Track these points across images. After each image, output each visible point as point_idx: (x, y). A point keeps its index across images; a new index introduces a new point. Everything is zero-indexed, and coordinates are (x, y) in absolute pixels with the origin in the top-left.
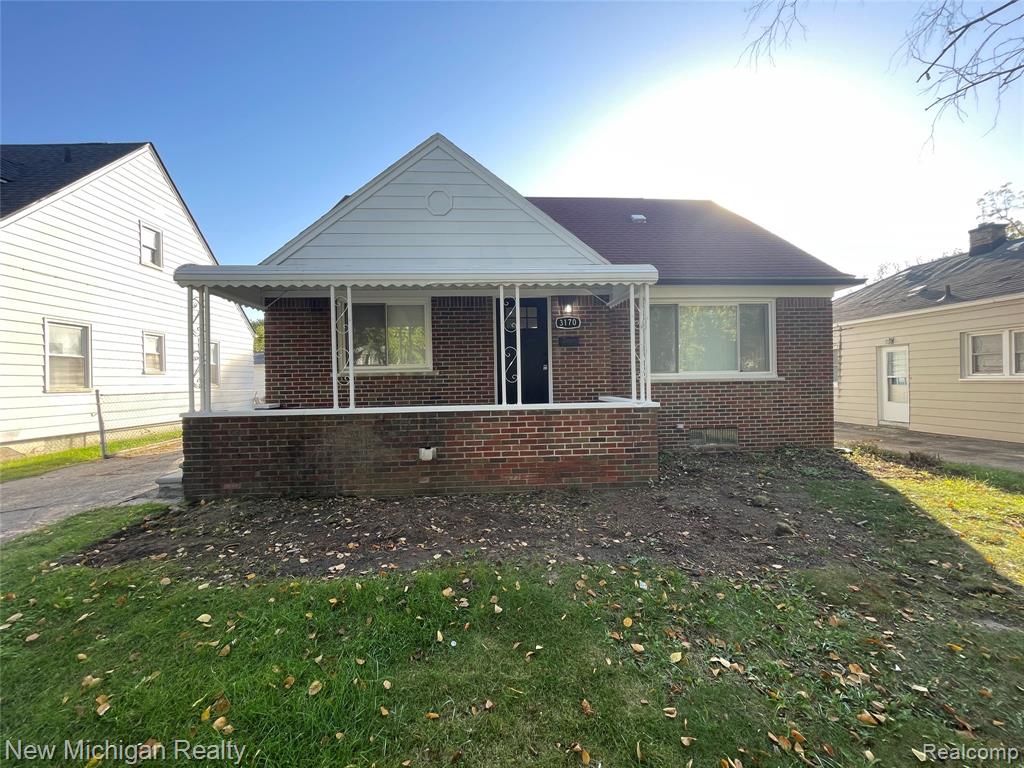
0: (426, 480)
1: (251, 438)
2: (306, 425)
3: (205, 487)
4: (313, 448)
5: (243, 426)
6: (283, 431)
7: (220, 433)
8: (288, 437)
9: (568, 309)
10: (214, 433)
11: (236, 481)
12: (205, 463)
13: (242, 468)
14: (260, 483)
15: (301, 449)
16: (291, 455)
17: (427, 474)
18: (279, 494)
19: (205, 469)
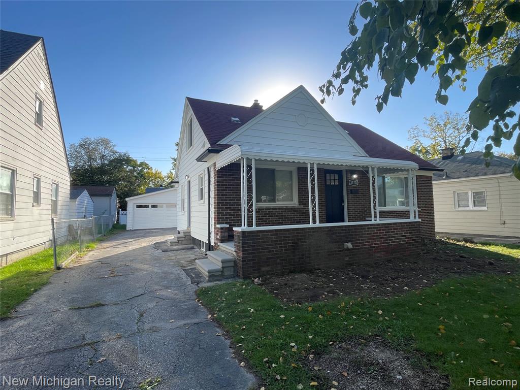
0: (347, 259)
1: (275, 241)
2: (299, 233)
3: (253, 270)
4: (302, 245)
5: (271, 235)
6: (290, 237)
7: (260, 239)
8: (292, 240)
9: (355, 176)
10: (257, 239)
11: (268, 266)
12: (253, 257)
13: (271, 258)
14: (279, 266)
15: (298, 246)
16: (294, 249)
17: (347, 256)
18: (288, 271)
19: (253, 260)
